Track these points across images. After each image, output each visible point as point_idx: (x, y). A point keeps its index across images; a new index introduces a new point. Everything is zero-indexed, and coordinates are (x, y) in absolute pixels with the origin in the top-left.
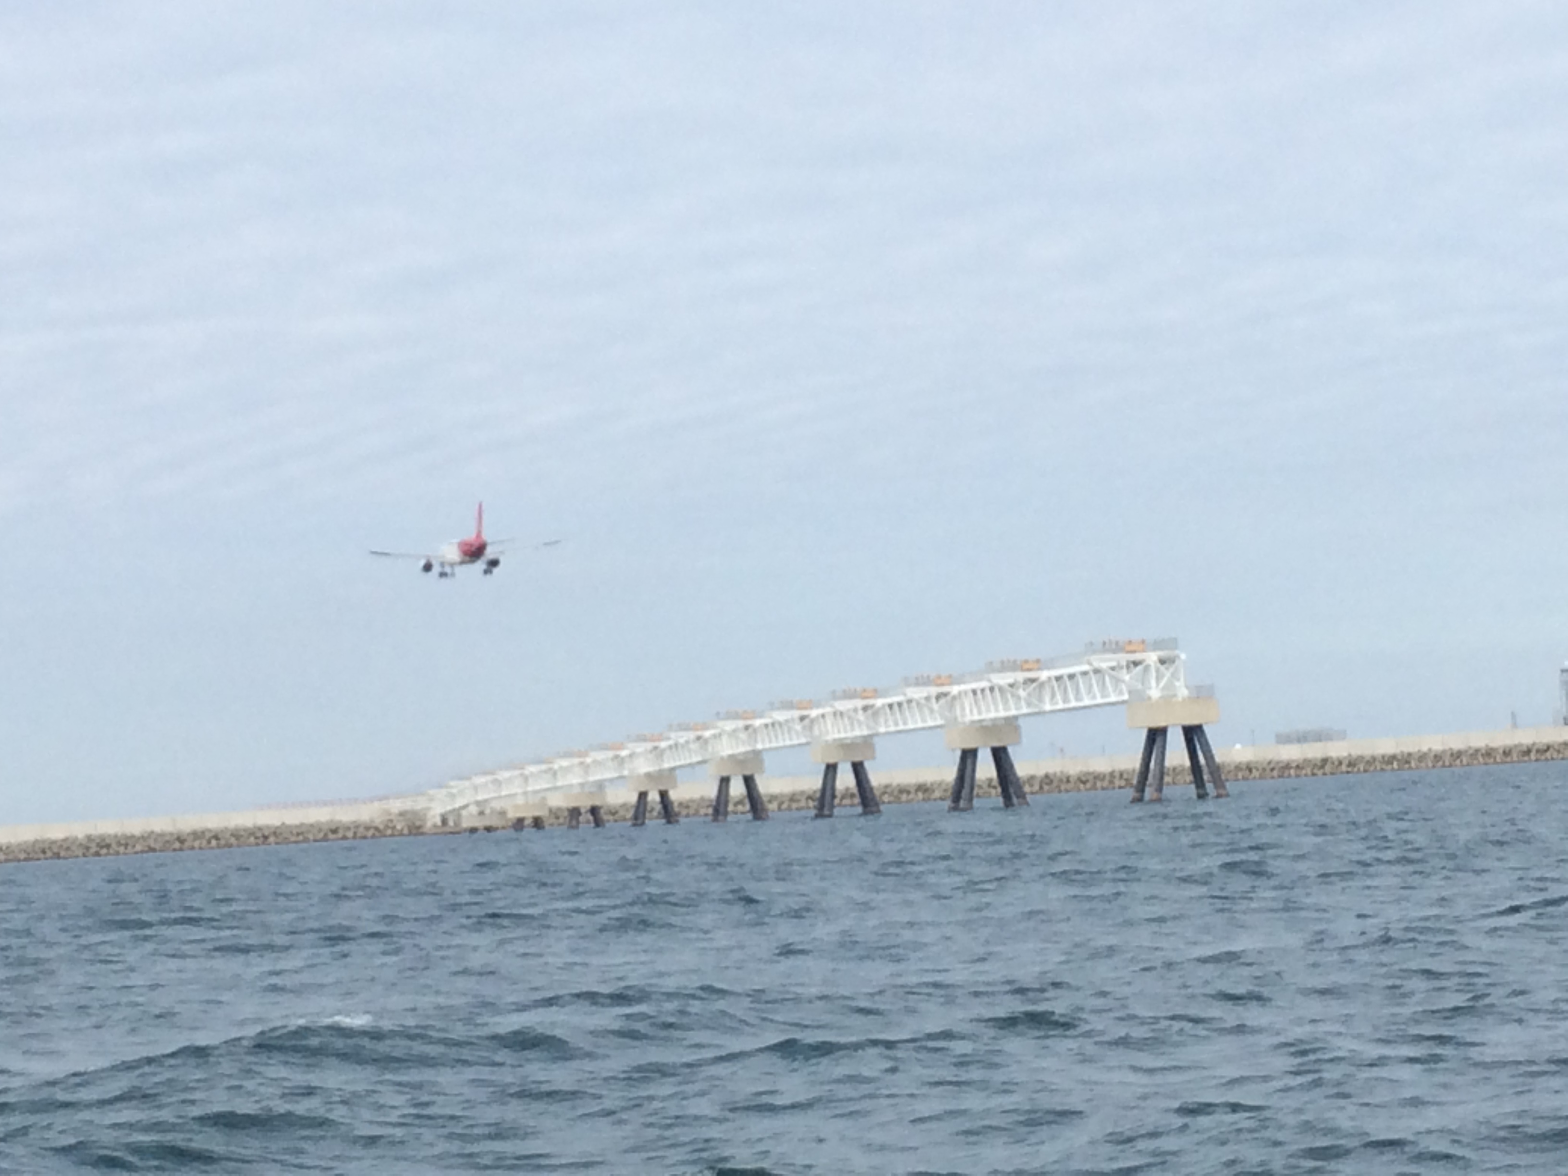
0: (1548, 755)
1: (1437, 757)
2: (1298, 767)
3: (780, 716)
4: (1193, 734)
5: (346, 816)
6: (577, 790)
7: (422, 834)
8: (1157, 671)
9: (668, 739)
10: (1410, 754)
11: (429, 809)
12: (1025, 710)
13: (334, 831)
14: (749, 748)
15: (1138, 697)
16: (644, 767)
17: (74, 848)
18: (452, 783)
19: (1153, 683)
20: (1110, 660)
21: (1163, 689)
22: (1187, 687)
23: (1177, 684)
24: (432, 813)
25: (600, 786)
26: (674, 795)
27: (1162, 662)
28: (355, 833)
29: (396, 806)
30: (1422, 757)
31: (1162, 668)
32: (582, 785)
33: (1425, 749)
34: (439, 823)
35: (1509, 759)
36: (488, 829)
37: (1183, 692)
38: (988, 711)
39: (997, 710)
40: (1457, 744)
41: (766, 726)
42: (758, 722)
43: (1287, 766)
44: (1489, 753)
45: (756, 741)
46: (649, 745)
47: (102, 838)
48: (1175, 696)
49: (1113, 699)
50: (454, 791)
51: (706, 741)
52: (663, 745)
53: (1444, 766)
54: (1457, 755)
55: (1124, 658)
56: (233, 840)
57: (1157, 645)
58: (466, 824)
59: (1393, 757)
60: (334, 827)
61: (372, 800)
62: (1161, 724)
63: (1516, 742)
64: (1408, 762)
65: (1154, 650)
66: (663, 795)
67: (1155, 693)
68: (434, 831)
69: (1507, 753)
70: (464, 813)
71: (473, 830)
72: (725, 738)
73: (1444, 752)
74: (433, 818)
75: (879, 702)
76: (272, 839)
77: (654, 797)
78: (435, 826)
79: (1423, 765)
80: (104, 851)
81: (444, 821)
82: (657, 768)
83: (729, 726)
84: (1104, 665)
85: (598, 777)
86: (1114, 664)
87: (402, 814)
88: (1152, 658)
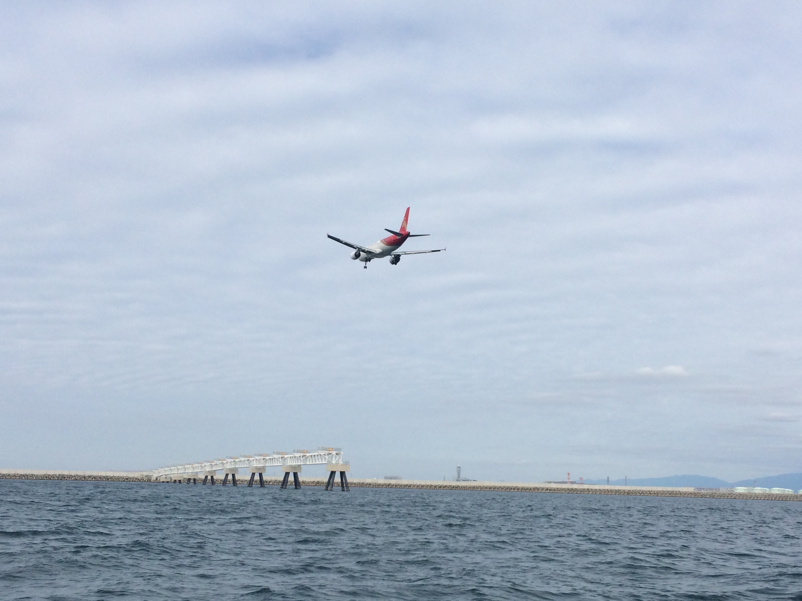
0: (446, 488)
1: (418, 486)
2: (382, 485)
3: (242, 459)
4: (342, 474)
5: (131, 475)
6: (190, 474)
7: (151, 482)
8: (335, 456)
9: (214, 463)
10: (411, 485)
11: (153, 475)
12: (302, 463)
13: (127, 479)
14: (234, 467)
15: (329, 463)
16: (208, 469)
17: (55, 477)
18: (159, 469)
19: (334, 459)
20: (324, 452)
21: (336, 461)
22: (342, 461)
23: (340, 460)
24: (153, 477)
25: (197, 473)
26: (215, 477)
27: (337, 454)
28: (132, 480)
29: (145, 474)
30: (414, 486)
31: (337, 456)
32: (192, 472)
33: (415, 484)
34: (155, 479)
35: (436, 488)
36: (168, 482)
37: (341, 462)
38: (293, 463)
39: (295, 463)
40: (423, 483)
41: (239, 461)
42: (237, 460)
43: (380, 485)
44: (431, 486)
45: (236, 465)
46: (209, 464)
47: (63, 475)
48: (339, 463)
49: (324, 462)
50: (160, 471)
51: (224, 464)
52: (213, 464)
53: (419, 488)
54: (423, 486)
55: (327, 452)
56: (99, 479)
57: (336, 450)
58: (161, 480)
59: (407, 485)
60: (127, 478)
61: (139, 472)
62: (334, 470)
63: (438, 484)
64: (410, 487)
65: (335, 451)
66: (212, 477)
67: (334, 462)
68: (154, 481)
69: (435, 487)
70: (161, 477)
71: (163, 482)
72: (228, 463)
73: (420, 485)
74: (154, 478)
75: (267, 458)
76: (110, 480)
77: (209, 477)
78: (154, 480)
79: (414, 488)
80: (63, 479)
81: (157, 479)
82: (211, 470)
83: (230, 460)
84: (322, 454)
85: (196, 471)
86: (325, 453)
87: (146, 476)
88: (334, 453)
